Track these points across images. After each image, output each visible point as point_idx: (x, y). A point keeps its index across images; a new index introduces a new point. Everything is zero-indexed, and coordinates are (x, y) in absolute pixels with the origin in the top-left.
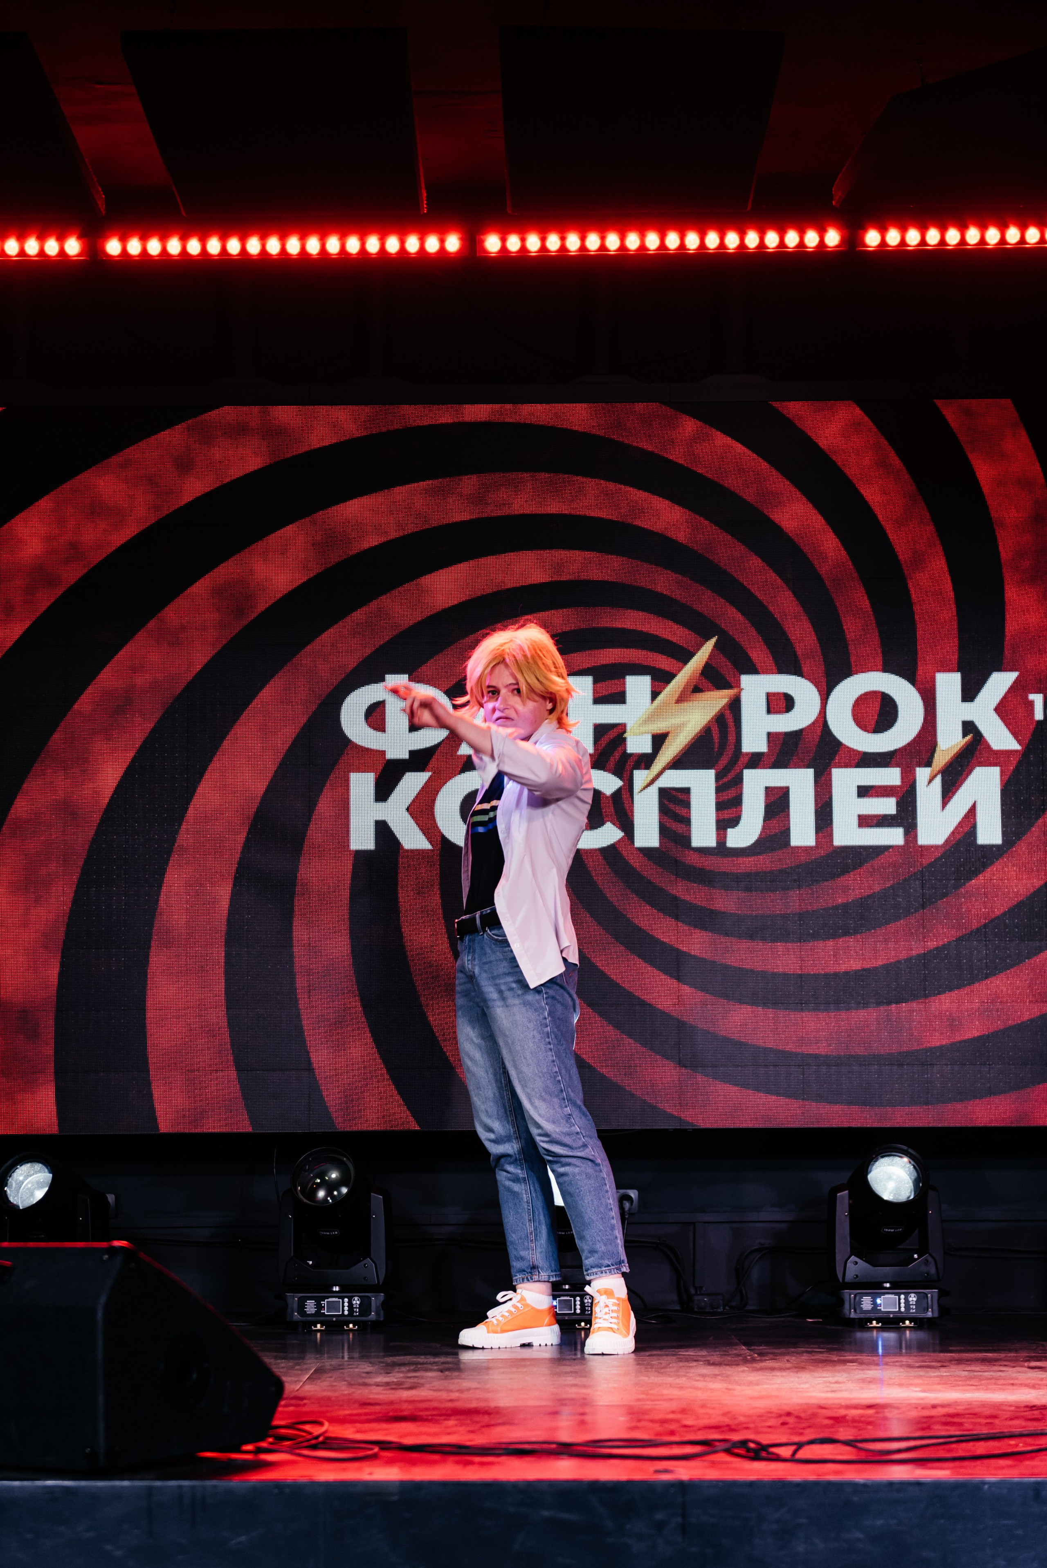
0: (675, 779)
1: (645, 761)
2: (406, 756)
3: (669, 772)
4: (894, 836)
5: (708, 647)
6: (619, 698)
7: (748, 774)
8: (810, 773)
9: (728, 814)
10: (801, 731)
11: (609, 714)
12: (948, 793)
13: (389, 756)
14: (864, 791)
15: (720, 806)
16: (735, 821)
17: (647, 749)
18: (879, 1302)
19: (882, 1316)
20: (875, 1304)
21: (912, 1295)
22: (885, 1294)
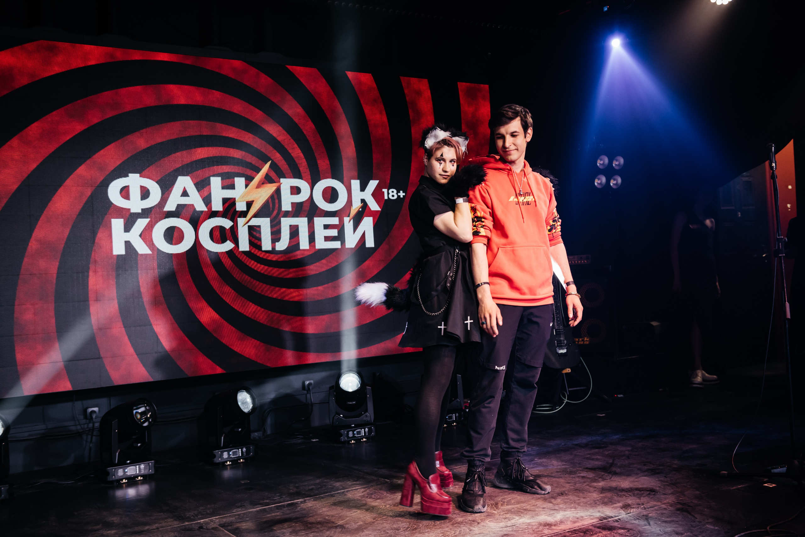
0: (255, 222)
1: (244, 214)
2: (140, 211)
3: (253, 219)
4: (336, 245)
5: (267, 166)
6: (232, 187)
7: (283, 220)
8: (306, 219)
9: (276, 237)
10: (303, 202)
11: (229, 194)
12: (356, 227)
13: (132, 211)
14: (326, 227)
15: (272, 233)
16: (278, 240)
17: (245, 209)
18: (355, 433)
19: (356, 438)
20: (354, 434)
21: (366, 428)
22: (356, 430)
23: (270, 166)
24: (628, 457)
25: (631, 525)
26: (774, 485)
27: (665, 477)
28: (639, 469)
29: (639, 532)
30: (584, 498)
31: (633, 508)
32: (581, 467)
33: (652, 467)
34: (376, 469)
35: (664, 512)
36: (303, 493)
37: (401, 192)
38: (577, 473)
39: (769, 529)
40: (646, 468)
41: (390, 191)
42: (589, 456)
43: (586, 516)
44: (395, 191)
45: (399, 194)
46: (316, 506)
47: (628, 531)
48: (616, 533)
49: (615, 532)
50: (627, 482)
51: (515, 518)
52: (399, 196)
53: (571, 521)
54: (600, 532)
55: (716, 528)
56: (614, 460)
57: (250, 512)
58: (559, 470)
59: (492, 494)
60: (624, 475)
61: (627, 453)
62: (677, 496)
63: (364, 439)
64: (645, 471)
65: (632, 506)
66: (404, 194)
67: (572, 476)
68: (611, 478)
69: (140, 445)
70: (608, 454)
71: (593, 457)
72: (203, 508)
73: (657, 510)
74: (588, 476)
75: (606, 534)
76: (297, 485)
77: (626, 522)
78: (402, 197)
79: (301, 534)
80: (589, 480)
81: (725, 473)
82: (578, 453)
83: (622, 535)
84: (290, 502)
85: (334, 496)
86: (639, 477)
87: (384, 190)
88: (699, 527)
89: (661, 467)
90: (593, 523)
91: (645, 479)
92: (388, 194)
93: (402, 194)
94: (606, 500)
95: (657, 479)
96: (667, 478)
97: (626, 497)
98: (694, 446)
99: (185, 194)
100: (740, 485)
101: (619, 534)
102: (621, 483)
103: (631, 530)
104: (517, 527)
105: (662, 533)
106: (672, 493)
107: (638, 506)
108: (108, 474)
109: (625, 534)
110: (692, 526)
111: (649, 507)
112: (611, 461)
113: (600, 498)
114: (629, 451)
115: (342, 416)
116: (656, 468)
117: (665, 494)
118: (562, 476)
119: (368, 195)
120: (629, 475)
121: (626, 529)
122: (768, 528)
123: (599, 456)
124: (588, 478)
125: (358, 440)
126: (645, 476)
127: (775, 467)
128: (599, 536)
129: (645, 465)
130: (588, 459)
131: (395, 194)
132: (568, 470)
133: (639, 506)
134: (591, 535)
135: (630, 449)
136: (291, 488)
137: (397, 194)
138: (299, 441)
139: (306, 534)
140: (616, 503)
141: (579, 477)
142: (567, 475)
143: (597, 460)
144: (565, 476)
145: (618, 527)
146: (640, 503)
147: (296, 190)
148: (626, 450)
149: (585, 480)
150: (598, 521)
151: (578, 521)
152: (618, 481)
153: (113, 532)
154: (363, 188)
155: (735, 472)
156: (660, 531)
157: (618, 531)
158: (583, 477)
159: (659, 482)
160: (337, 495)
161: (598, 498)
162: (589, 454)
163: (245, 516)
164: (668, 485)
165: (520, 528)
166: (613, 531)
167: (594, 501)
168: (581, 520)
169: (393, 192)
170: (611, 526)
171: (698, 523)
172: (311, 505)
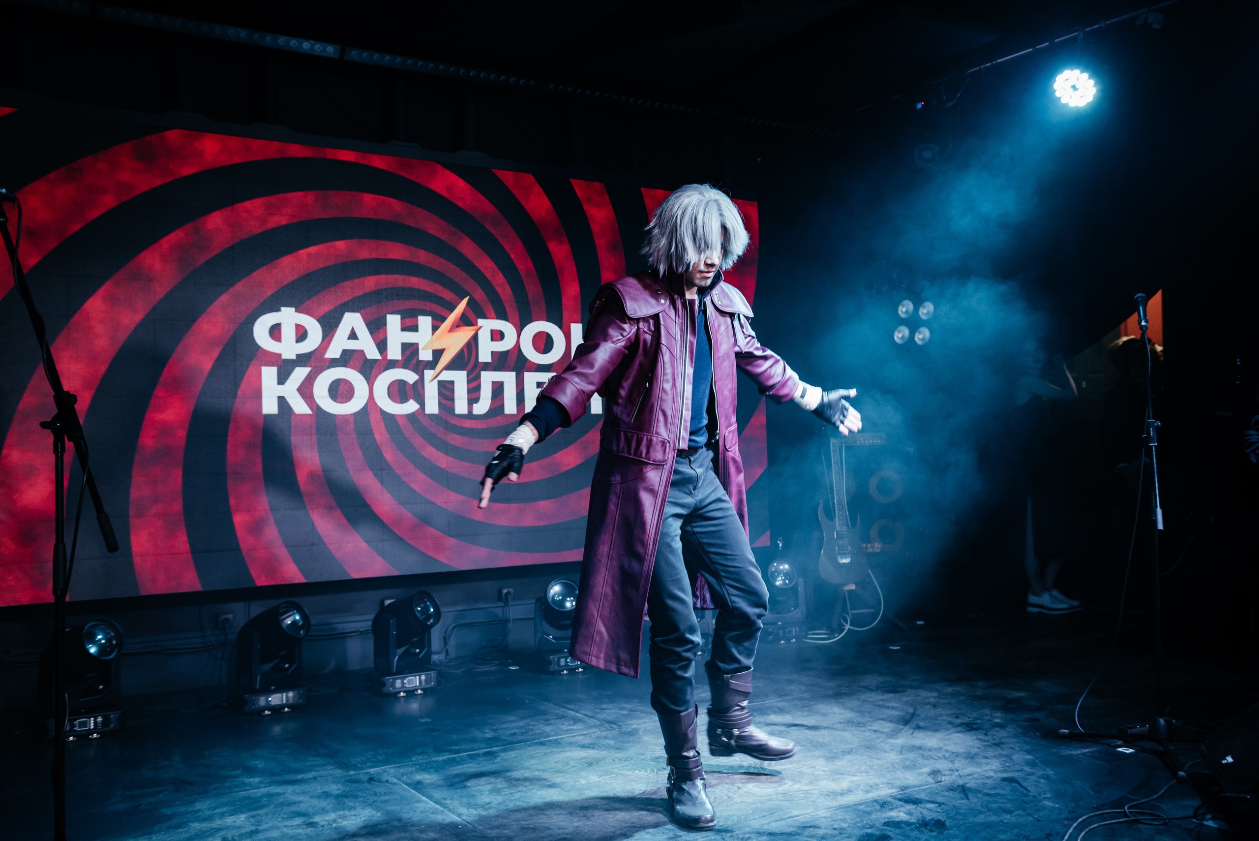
0: (447, 376)
1: (432, 365)
2: (296, 357)
3: (444, 371)
5: (464, 303)
6: (415, 328)
7: (483, 374)
8: (514, 374)
9: (474, 396)
10: (507, 351)
11: (410, 338)
13: (285, 357)
15: (470, 391)
16: (477, 401)
17: (431, 359)
18: (568, 660)
19: (570, 667)
20: (567, 662)
23: (468, 304)
24: (935, 706)
25: (943, 798)
26: (1131, 751)
27: (986, 735)
28: (950, 723)
29: (954, 807)
30: (878, 759)
31: (945, 775)
32: (871, 717)
33: (966, 720)
34: (599, 711)
36: (503, 739)
38: (868, 725)
39: (1128, 808)
40: (959, 721)
42: (881, 703)
43: (883, 784)
46: (521, 756)
47: (940, 806)
48: (923, 808)
49: (922, 806)
50: (934, 739)
51: (787, 784)
53: (863, 790)
54: (902, 806)
55: (1057, 806)
56: (915, 709)
58: (842, 721)
60: (930, 730)
61: (933, 700)
62: (1003, 761)
63: (580, 670)
64: (958, 726)
65: (943, 773)
67: (860, 729)
68: (913, 733)
69: (288, 667)
70: (907, 701)
71: (887, 705)
72: (372, 753)
73: (977, 779)
74: (882, 730)
75: (910, 809)
76: (494, 728)
77: (936, 793)
80: (884, 736)
81: (1065, 733)
82: (866, 699)
83: (931, 810)
84: (486, 750)
85: (544, 745)
86: (950, 734)
88: (1034, 803)
89: (979, 721)
90: (892, 793)
91: (958, 736)
94: (908, 763)
95: (974, 738)
97: (934, 759)
98: (1022, 694)
99: (353, 335)
100: (1086, 749)
101: (928, 809)
102: (927, 741)
103: (943, 804)
104: (791, 795)
105: (984, 810)
106: (995, 757)
107: (950, 772)
108: (246, 702)
109: (935, 810)
110: (1024, 802)
111: (965, 774)
112: (911, 711)
113: (900, 760)
114: (934, 697)
115: (551, 637)
116: (972, 722)
117: (986, 758)
118: (847, 728)
120: (936, 730)
121: (936, 803)
122: (1126, 808)
123: (895, 703)
124: (882, 732)
125: (573, 671)
126: (959, 732)
127: (1131, 726)
128: (901, 811)
129: (957, 717)
130: (880, 706)
132: (855, 721)
133: (952, 772)
134: (891, 809)
135: (936, 694)
136: (487, 731)
138: (493, 669)
140: (920, 768)
141: (870, 730)
142: (854, 728)
143: (893, 708)
144: (852, 729)
145: (925, 800)
146: (954, 769)
147: (498, 336)
148: (931, 697)
149: (878, 735)
150: (899, 791)
151: (872, 790)
152: (922, 738)
153: (257, 780)
155: (1078, 731)
156: (982, 807)
157: (926, 805)
158: (875, 731)
159: (978, 741)
160: (548, 743)
161: (897, 761)
162: (882, 700)
163: (428, 766)
164: (990, 746)
165: (796, 797)
166: (920, 805)
167: (893, 764)
168: (876, 789)
170: (917, 799)
171: (1032, 799)
172: (515, 755)
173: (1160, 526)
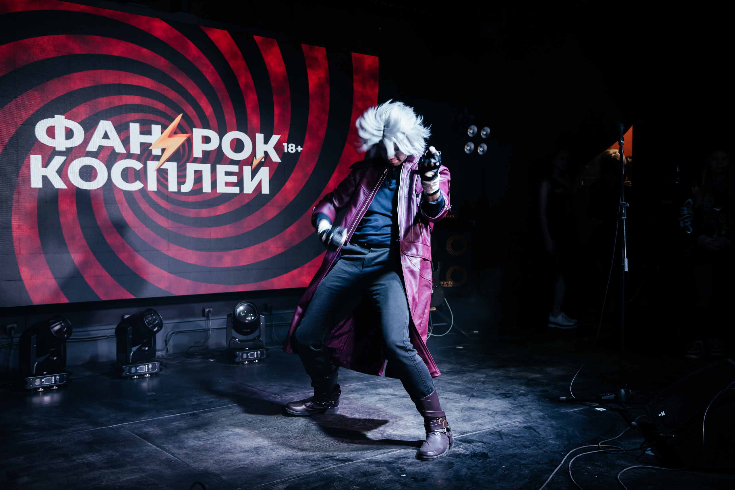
0: (165, 166)
1: (157, 158)
2: (65, 150)
3: (166, 163)
4: (236, 190)
5: (180, 117)
6: (149, 133)
7: (188, 165)
8: (209, 166)
10: (210, 151)
11: (145, 139)
12: (253, 176)
13: (57, 149)
14: (227, 174)
15: (179, 177)
16: (184, 183)
17: (160, 153)
18: (249, 355)
19: (249, 359)
20: (247, 356)
21: (259, 352)
22: (250, 352)
23: (182, 117)
24: (483, 383)
25: (487, 439)
26: (604, 409)
27: (515, 400)
28: (493, 393)
29: (494, 445)
32: (444, 390)
33: (503, 391)
34: (268, 387)
35: (514, 429)
36: (204, 405)
37: (299, 146)
38: (441, 395)
39: (600, 445)
40: (498, 392)
41: (290, 145)
42: (450, 381)
44: (294, 145)
45: (297, 149)
46: (215, 416)
47: (485, 444)
48: (474, 446)
49: (474, 444)
50: (482, 403)
51: (389, 431)
52: (297, 151)
54: (461, 445)
55: (557, 443)
56: (471, 385)
57: (157, 420)
59: (369, 411)
60: (480, 398)
61: (482, 379)
62: (525, 416)
63: (257, 361)
64: (498, 395)
65: (488, 424)
66: (302, 149)
68: (469, 400)
69: (56, 359)
70: (466, 380)
71: (454, 382)
72: (114, 415)
73: (508, 427)
74: (450, 398)
75: (466, 446)
76: (198, 398)
77: (483, 436)
78: (299, 151)
79: (203, 439)
80: (451, 401)
81: (564, 399)
82: (441, 379)
83: (479, 447)
84: (192, 412)
85: (231, 408)
86: (493, 400)
87: (284, 144)
88: (543, 442)
89: (511, 392)
91: (498, 401)
92: (288, 148)
93: (300, 149)
94: (465, 418)
95: (508, 402)
96: (515, 401)
97: (482, 416)
98: (538, 376)
99: (106, 136)
100: (576, 409)
101: (477, 446)
102: (478, 404)
103: (487, 443)
105: (512, 446)
106: (520, 414)
108: (26, 383)
109: (482, 446)
110: (537, 441)
111: (501, 424)
112: (469, 386)
113: (461, 416)
114: (483, 377)
115: (237, 340)
116: (506, 392)
117: (515, 414)
119: (270, 148)
120: (484, 398)
121: (483, 442)
122: (599, 444)
123: (459, 381)
125: (251, 362)
126: (498, 399)
127: (604, 394)
128: (460, 447)
129: (497, 390)
130: (449, 383)
131: (294, 148)
133: (493, 423)
135: (485, 376)
136: (193, 400)
137: (296, 148)
138: (198, 361)
139: (208, 439)
140: (473, 421)
141: (442, 398)
143: (457, 384)
145: (476, 441)
146: (494, 421)
147: (206, 140)
148: (482, 377)
149: (447, 400)
150: (459, 435)
152: (475, 402)
153: (32, 433)
154: (266, 142)
155: (572, 398)
156: (511, 444)
157: (476, 444)
158: (446, 398)
159: (510, 404)
160: (234, 407)
161: (459, 416)
162: (450, 379)
163: (153, 423)
164: (517, 407)
166: (472, 444)
167: (456, 418)
169: (292, 146)
170: (471, 440)
171: (542, 439)
172: (211, 415)
173: (626, 269)
